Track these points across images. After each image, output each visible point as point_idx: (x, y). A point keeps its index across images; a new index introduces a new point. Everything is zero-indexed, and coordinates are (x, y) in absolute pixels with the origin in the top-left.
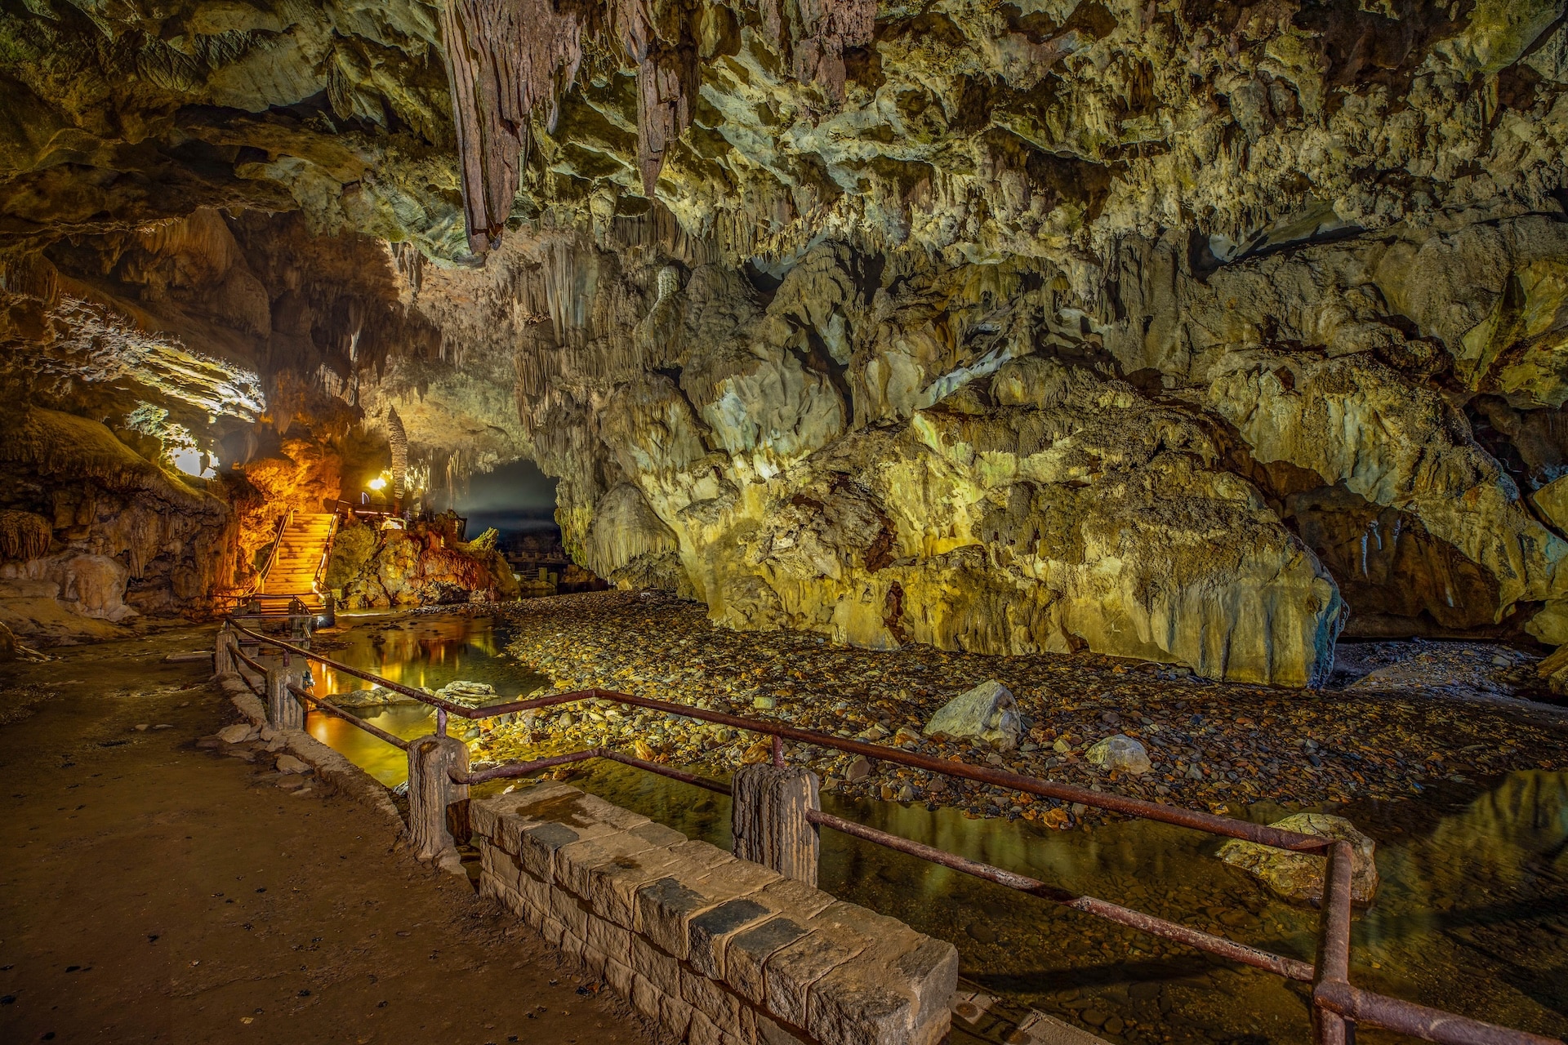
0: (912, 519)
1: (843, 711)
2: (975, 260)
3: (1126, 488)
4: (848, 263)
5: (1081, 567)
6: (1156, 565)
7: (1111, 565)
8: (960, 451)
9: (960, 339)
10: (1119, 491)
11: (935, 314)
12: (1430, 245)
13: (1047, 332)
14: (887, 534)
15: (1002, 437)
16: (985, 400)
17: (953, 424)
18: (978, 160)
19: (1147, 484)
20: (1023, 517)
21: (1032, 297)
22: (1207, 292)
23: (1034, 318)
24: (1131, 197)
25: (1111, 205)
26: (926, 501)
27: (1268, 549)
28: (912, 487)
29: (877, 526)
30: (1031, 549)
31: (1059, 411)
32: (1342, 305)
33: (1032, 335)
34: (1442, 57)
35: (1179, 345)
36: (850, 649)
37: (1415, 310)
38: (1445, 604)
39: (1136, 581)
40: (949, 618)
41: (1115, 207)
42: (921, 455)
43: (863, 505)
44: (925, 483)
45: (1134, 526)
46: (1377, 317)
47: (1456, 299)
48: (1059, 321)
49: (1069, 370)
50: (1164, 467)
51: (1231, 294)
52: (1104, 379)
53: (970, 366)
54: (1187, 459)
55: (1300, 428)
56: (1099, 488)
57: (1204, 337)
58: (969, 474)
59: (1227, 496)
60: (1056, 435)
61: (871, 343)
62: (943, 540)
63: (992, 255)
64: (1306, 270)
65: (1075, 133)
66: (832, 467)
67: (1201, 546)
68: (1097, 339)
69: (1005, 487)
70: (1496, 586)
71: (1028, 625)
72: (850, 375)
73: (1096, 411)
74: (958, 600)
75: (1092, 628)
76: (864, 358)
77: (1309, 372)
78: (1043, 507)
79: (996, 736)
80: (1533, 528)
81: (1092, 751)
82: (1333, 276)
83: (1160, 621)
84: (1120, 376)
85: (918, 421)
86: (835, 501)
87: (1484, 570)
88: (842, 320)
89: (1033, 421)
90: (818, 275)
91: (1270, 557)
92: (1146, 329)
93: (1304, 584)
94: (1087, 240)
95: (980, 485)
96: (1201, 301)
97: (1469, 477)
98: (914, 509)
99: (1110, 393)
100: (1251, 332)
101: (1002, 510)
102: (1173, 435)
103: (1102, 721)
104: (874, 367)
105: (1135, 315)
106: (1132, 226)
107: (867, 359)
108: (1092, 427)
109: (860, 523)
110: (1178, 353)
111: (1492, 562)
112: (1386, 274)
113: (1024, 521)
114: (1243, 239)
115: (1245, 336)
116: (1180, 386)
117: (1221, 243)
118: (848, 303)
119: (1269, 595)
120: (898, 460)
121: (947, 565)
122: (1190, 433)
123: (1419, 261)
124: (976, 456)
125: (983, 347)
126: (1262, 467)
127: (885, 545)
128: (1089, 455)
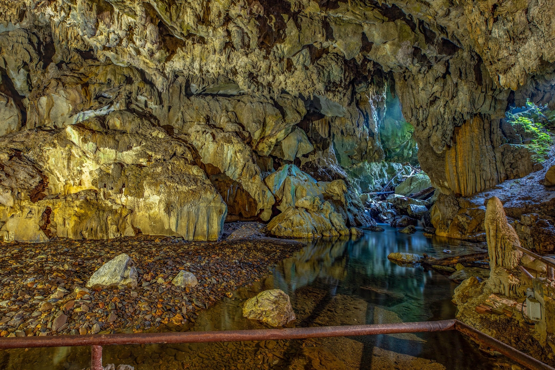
0: (59, 176)
1: (33, 284)
2: (115, 62)
3: (162, 169)
4: (36, 45)
5: (141, 199)
6: (172, 198)
7: (155, 199)
8: (90, 146)
9: (93, 97)
10: (159, 169)
11: (82, 83)
12: (249, 104)
13: (131, 103)
14: (43, 183)
15: (112, 142)
16: (103, 125)
17: (88, 134)
18: (138, 13)
19: (170, 168)
20: (118, 178)
21: (128, 87)
22: (189, 102)
23: (127, 96)
24: (183, 57)
25: (175, 58)
26: (68, 168)
27: (209, 193)
28: (61, 161)
29: (38, 179)
30: (121, 192)
31: (136, 135)
32: (227, 116)
33: (126, 103)
34: (277, 48)
35: (180, 119)
36: (17, 243)
37: (245, 123)
38: (246, 210)
39: (165, 205)
40: (77, 224)
41: (176, 59)
42: (69, 146)
43: (30, 168)
44: (69, 159)
45: (165, 183)
46: (236, 123)
47: (254, 122)
48: (136, 100)
49: (141, 119)
50: (176, 162)
51: (197, 105)
52: (154, 125)
53: (95, 110)
54: (183, 159)
55: (216, 153)
56: (152, 168)
57: (188, 118)
58: (93, 157)
59: (196, 174)
60: (135, 145)
61: (45, 87)
62: (75, 187)
63: (123, 62)
64: (218, 103)
65: (180, 20)
66: (12, 146)
67: (188, 192)
68: (150, 110)
69: (110, 164)
70: (256, 204)
71: (117, 225)
72: (26, 102)
73: (151, 137)
74: (83, 215)
75: (144, 224)
76: (39, 94)
77: (220, 135)
78: (127, 174)
79: (128, 281)
80: (266, 189)
81: (175, 280)
82: (225, 107)
83: (173, 220)
84: (159, 125)
85: (69, 130)
86: (12, 164)
87: (255, 200)
88: (26, 73)
89: (126, 137)
90: (16, 45)
91: (209, 196)
92: (169, 111)
93: (218, 205)
94: (164, 68)
95: (98, 163)
96: (188, 105)
97: (254, 173)
98: (61, 172)
99: (157, 131)
100: (203, 119)
101: (108, 174)
102: (179, 150)
103: (167, 265)
104: (44, 100)
105: (166, 104)
106: (182, 68)
107: (39, 95)
108: (149, 143)
109: (28, 177)
110: (180, 121)
111: (257, 198)
112: (238, 111)
113: (118, 180)
114: (201, 88)
115: (201, 120)
116: (180, 133)
117: (194, 87)
118: (33, 64)
119: (208, 208)
120: (55, 146)
121: (77, 199)
122: (185, 150)
123: (246, 108)
124: (97, 149)
125: (104, 103)
126: (204, 165)
127: (41, 188)
128: (148, 154)
